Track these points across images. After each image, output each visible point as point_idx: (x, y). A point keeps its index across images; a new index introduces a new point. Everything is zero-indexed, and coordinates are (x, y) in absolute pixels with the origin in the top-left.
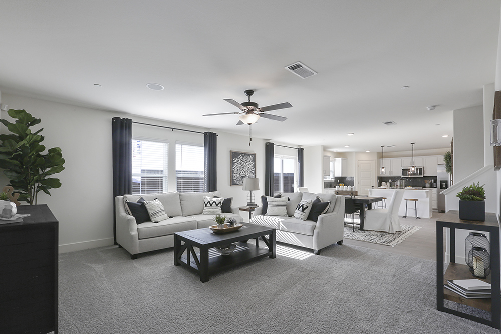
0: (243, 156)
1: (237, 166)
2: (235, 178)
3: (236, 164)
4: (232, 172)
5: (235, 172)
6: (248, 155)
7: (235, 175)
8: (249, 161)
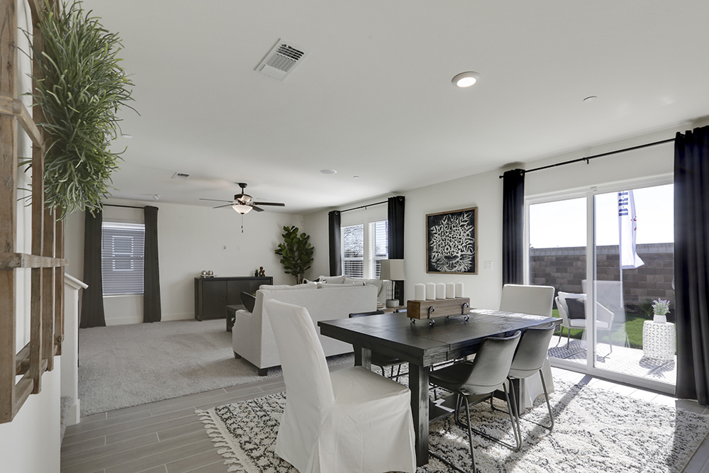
0: (449, 219)
1: (437, 238)
2: (433, 261)
3: (436, 235)
4: (430, 249)
5: (435, 250)
6: (459, 214)
7: (434, 254)
8: (462, 226)
